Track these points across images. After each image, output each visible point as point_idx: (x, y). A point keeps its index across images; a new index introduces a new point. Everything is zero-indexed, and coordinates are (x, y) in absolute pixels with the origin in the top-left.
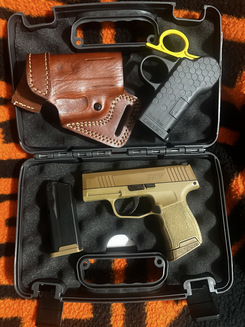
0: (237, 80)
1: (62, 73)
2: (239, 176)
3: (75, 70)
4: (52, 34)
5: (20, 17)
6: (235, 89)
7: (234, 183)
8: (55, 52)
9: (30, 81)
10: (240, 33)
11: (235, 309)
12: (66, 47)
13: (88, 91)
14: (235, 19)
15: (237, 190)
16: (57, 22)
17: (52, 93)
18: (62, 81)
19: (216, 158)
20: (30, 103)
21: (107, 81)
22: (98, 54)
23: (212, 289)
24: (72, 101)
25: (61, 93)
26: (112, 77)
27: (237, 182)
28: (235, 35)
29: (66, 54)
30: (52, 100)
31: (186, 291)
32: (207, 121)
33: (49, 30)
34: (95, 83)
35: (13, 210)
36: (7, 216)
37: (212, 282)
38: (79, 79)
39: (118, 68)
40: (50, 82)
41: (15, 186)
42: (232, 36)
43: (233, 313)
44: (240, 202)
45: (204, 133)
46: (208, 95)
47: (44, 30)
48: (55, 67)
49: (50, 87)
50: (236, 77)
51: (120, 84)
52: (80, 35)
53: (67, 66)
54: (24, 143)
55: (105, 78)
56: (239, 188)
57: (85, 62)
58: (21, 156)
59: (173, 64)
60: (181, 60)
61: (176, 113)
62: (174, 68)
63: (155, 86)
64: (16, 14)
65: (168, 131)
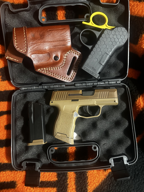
0: (139, 40)
1: (34, 39)
2: (141, 97)
3: (42, 37)
4: (27, 15)
5: (8, 5)
6: (138, 45)
7: (138, 101)
8: (29, 26)
9: (15, 44)
10: (141, 11)
11: (138, 174)
12: (36, 23)
13: (50, 49)
14: (138, 2)
15: (140, 105)
16: (30, 7)
17: (29, 51)
18: (35, 44)
19: (127, 86)
20: (16, 57)
21: (61, 43)
22: (55, 27)
23: (126, 163)
24: (41, 55)
25: (34, 51)
26: (64, 40)
27: (139, 101)
28: (138, 12)
29: (36, 27)
30: (29, 55)
31: (110, 164)
32: (121, 65)
33: (25, 12)
34: (54, 44)
35: (9, 120)
36: (5, 124)
37: (125, 159)
38: (45, 42)
39: (67, 35)
40: (27, 44)
41: (9, 106)
42: (136, 13)
43: (137, 175)
44: (142, 112)
45: (120, 72)
46: (122, 49)
47: (22, 13)
48: (30, 35)
49: (27, 48)
50: (138, 38)
51: (69, 44)
52: (44, 15)
53: (37, 35)
54: (13, 81)
55: (60, 41)
56: (141, 104)
57: (48, 31)
58: (12, 88)
59: (99, 33)
60: (104, 30)
61: (103, 62)
62: (100, 36)
63: (90, 47)
64: (5, 3)
65: (99, 73)
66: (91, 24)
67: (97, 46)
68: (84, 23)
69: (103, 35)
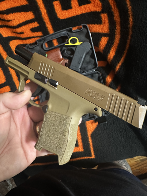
2: (108, 76)
5: (28, 46)
7: (107, 79)
10: (96, 30)
12: (42, 51)
14: (94, 25)
15: (108, 81)
16: (39, 44)
19: (99, 72)
22: (52, 51)
26: (58, 56)
32: (93, 60)
33: (37, 47)
39: (60, 52)
42: (94, 31)
45: (94, 65)
50: (98, 45)
51: (61, 57)
52: (46, 46)
55: (56, 57)
59: (75, 48)
60: (77, 46)
61: (81, 62)
62: (75, 49)
63: (72, 56)
64: (27, 45)
65: (80, 69)
66: (70, 44)
67: (75, 55)
68: (66, 45)
69: (77, 49)
